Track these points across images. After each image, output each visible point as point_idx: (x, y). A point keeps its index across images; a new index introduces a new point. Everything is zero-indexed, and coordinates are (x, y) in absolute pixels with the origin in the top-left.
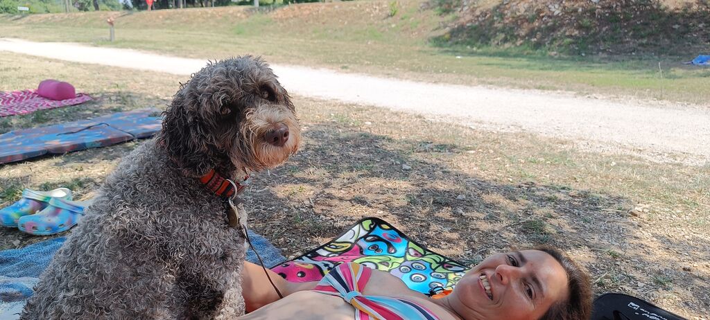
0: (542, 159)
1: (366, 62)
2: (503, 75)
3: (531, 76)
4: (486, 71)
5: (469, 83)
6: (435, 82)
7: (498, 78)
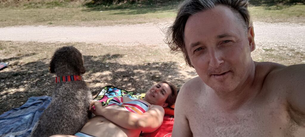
0: (150, 54)
1: (59, 19)
2: (123, 18)
3: (134, 17)
4: (116, 17)
5: (111, 25)
6: (97, 26)
7: (121, 20)
